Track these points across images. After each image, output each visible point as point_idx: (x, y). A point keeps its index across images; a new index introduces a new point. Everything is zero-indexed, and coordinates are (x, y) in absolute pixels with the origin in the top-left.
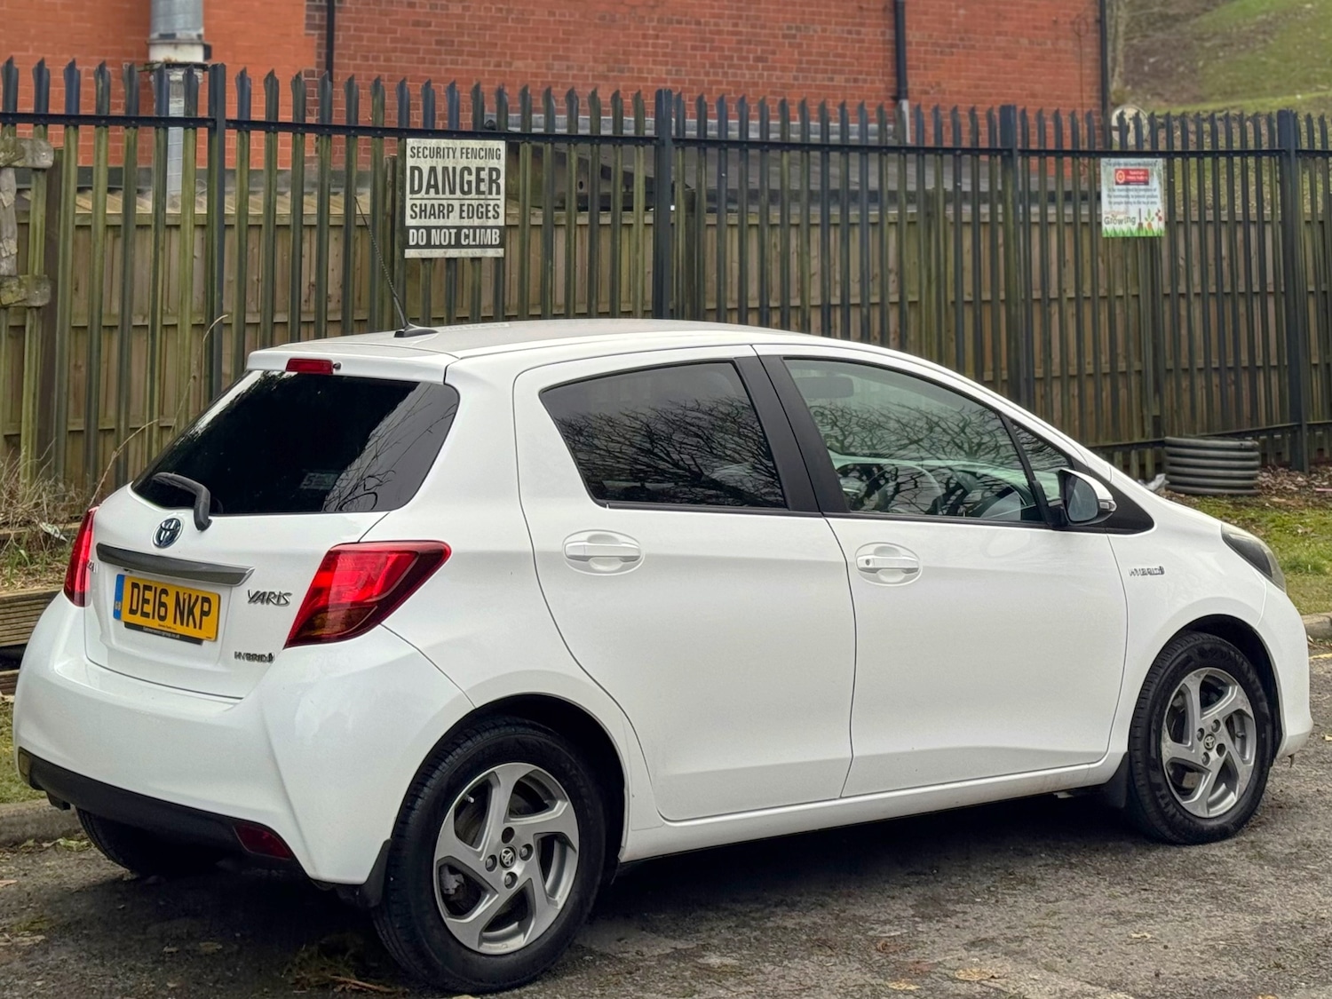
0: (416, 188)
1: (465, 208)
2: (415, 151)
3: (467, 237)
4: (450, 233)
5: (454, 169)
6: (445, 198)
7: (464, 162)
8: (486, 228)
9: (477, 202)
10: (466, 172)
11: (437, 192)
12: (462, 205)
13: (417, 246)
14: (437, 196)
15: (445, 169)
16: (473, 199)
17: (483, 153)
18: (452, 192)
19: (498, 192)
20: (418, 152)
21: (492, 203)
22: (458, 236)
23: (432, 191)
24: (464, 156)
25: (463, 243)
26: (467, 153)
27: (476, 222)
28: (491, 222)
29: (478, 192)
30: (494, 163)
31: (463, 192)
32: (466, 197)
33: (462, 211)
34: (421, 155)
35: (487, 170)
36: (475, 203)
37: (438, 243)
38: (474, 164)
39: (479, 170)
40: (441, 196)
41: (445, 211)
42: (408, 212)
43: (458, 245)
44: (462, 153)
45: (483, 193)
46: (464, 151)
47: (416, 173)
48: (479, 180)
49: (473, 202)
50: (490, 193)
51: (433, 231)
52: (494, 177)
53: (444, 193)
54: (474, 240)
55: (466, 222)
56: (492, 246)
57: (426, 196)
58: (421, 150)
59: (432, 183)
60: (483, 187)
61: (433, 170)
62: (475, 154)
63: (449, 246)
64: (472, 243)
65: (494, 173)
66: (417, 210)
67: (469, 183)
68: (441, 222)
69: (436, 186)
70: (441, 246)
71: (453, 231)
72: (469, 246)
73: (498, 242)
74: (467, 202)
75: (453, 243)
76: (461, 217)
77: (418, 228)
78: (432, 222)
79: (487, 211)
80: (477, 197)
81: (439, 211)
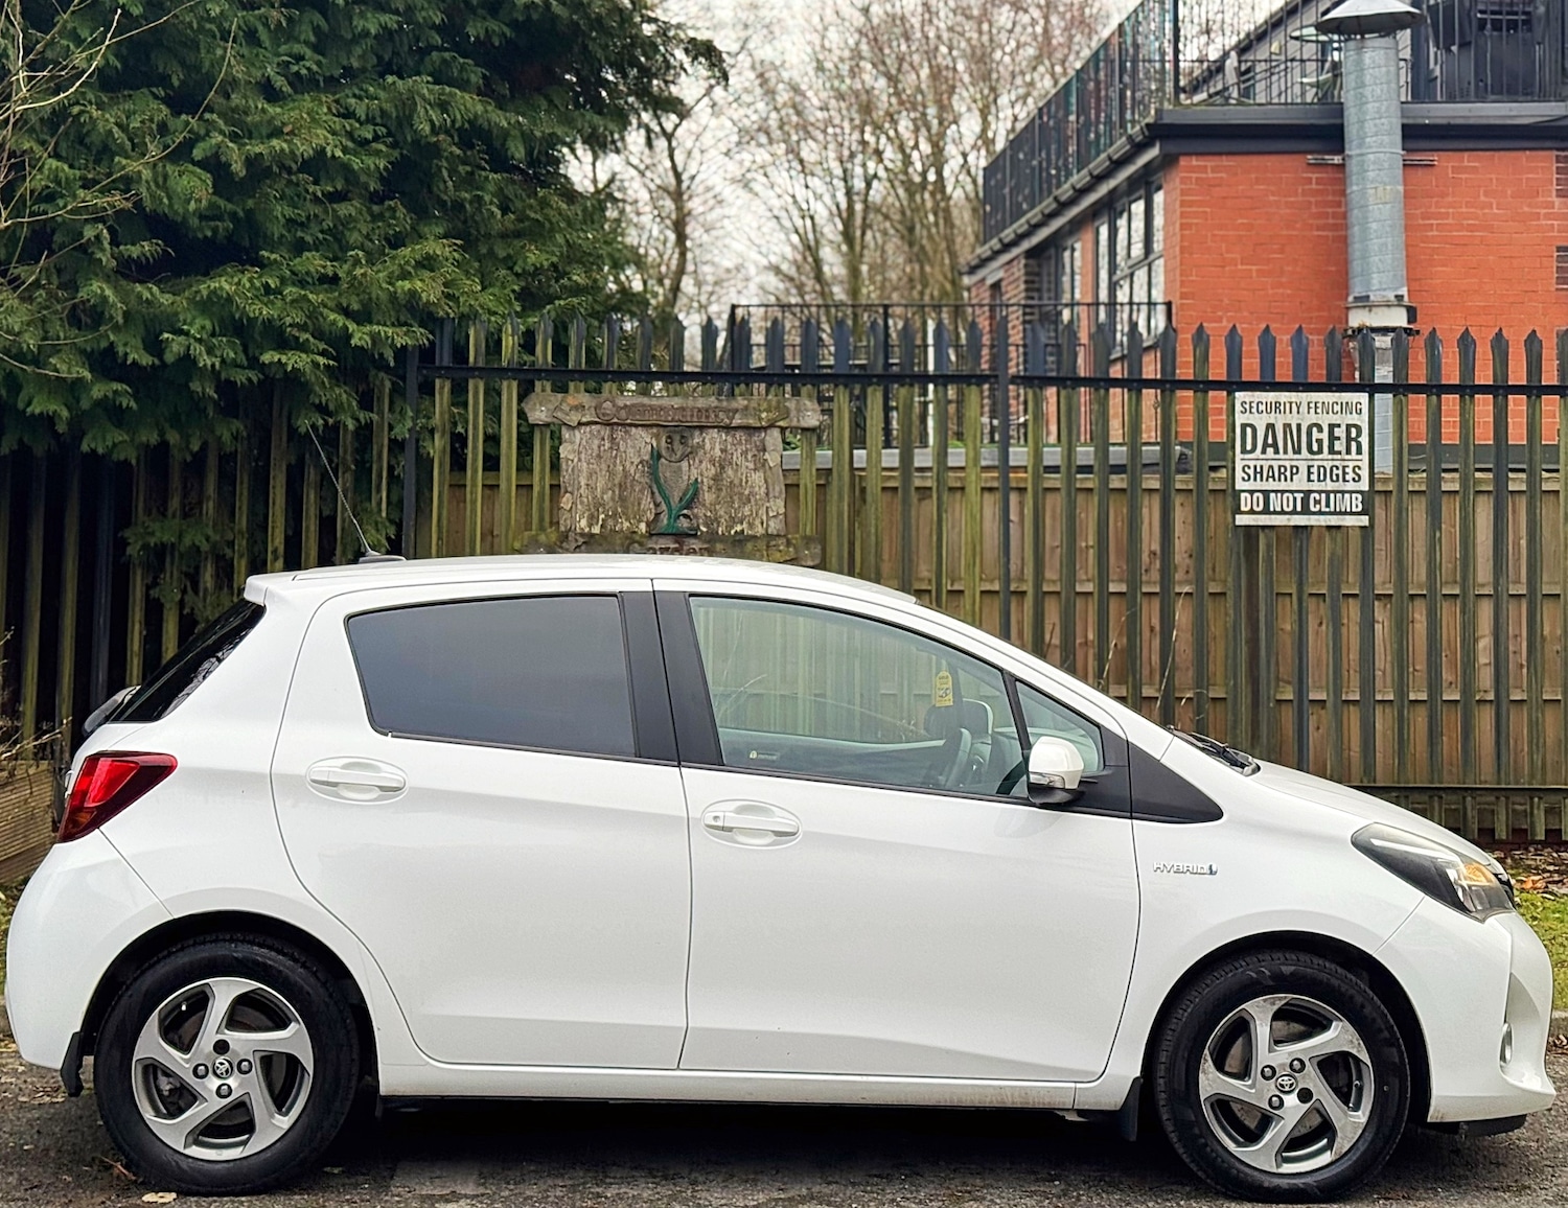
0: (1249, 447)
1: (1314, 470)
2: (1247, 407)
3: (1317, 502)
4: (1295, 499)
5: (1299, 426)
6: (1287, 459)
7: (1313, 418)
8: (1343, 492)
9: (1331, 463)
10: (1315, 429)
11: (1277, 452)
12: (1309, 467)
13: (1252, 512)
14: (1277, 456)
15: (1287, 426)
16: (1325, 459)
17: (1337, 408)
18: (1297, 451)
19: (1359, 452)
20: (1251, 407)
21: (1351, 464)
22: (1305, 501)
23: (1270, 450)
24: (1312, 411)
25: (1312, 509)
26: (1316, 407)
27: (1329, 485)
28: (1351, 486)
29: (1332, 451)
30: (1353, 419)
31: (1310, 450)
32: (1316, 457)
33: (1309, 473)
34: (1254, 410)
35: (1344, 427)
36: (1328, 465)
37: (1278, 509)
38: (1325, 421)
39: (1332, 427)
40: (1281, 456)
41: (1288, 474)
42: (1239, 474)
43: (1306, 511)
44: (1309, 408)
45: (1339, 453)
46: (1312, 405)
47: (1249, 430)
48: (1332, 438)
49: (1325, 463)
50: (1348, 452)
51: (1272, 495)
52: (1354, 435)
53: (1285, 452)
54: (1328, 505)
55: (1315, 486)
56: (1352, 513)
57: (1263, 456)
58: (1254, 405)
59: (1270, 441)
60: (1339, 446)
61: (1271, 427)
62: (1328, 409)
63: (1294, 512)
64: (1324, 509)
65: (1354, 431)
66: (1251, 472)
67: (1320, 442)
68: (1283, 486)
69: (1275, 445)
70: (1283, 512)
71: (1299, 496)
72: (1320, 513)
73: (1360, 509)
74: (1316, 463)
75: (1299, 509)
76: (1309, 480)
77: (1252, 492)
78: (1271, 485)
79: (1344, 473)
80: (1330, 457)
81: (1280, 473)
